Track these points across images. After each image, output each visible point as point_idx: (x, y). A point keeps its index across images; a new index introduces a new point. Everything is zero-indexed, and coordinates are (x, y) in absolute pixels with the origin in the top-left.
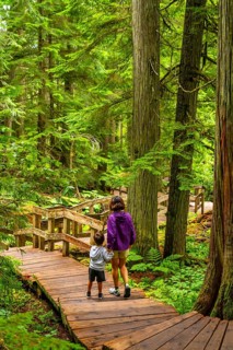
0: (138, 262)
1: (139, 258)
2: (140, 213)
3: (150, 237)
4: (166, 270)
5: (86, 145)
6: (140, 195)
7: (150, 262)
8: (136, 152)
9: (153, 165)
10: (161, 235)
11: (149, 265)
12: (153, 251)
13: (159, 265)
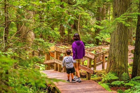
0: (115, 80)
1: (116, 78)
2: (117, 51)
3: (123, 66)
4: (132, 85)
5: (88, 17)
6: (117, 41)
7: (123, 80)
8: (116, 15)
9: (125, 21)
10: (130, 69)
11: (122, 82)
12: (124, 74)
13: (128, 82)
